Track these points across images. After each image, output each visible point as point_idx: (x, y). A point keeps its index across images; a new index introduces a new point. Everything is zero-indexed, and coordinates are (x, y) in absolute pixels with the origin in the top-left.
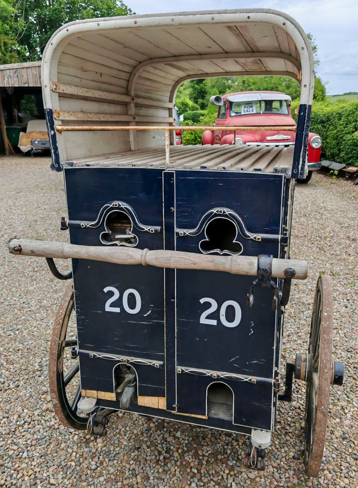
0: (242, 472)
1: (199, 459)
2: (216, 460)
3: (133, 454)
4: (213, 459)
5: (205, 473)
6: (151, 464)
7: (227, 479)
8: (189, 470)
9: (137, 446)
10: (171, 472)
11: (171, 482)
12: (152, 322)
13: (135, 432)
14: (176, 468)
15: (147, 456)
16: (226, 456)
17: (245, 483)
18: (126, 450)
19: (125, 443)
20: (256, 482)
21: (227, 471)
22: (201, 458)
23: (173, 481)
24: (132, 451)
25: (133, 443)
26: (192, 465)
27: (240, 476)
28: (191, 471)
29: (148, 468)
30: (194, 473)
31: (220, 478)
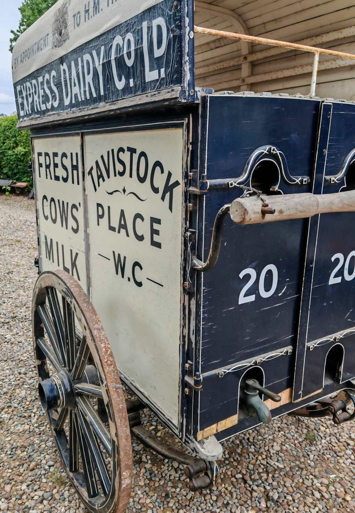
0: (268, 450)
1: (228, 464)
2: (240, 455)
3: (171, 505)
4: (237, 456)
5: (247, 472)
6: (199, 500)
7: (267, 463)
8: (233, 479)
9: (164, 495)
10: (224, 492)
11: (236, 501)
12: (286, 300)
13: (142, 483)
14: (223, 485)
15: (185, 496)
16: (241, 447)
17: (281, 457)
18: (160, 507)
19: (148, 501)
20: (286, 451)
21: (260, 458)
22: (227, 462)
23: (236, 498)
24: (165, 503)
25: (156, 495)
26: (229, 473)
27: (272, 455)
28: (236, 478)
29: (202, 505)
30: (240, 478)
31: (262, 466)
